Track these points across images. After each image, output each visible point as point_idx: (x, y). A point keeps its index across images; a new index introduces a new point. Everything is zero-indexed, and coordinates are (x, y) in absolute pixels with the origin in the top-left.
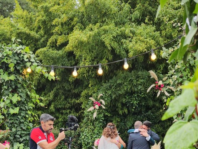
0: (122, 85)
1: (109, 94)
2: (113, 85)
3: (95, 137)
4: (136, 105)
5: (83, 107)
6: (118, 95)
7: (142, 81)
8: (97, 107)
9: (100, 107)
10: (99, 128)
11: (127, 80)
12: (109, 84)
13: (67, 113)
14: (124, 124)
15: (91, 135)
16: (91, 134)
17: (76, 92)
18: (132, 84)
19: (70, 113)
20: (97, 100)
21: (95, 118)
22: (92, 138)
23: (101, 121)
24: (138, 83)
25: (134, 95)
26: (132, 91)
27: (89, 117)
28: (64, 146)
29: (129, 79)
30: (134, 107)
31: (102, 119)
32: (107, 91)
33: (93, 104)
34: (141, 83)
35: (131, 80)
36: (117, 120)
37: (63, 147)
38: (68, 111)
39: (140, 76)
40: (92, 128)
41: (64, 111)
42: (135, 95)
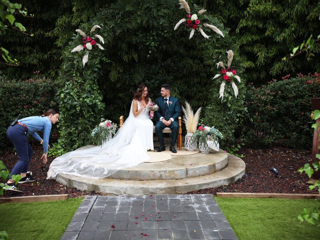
0: (133, 14)
1: (111, 27)
2: (118, 14)
3: (85, 96)
4: (153, 48)
5: (59, 43)
6: (126, 30)
7: (166, 11)
8: (89, 46)
9: (95, 47)
10: (91, 82)
11: (142, 7)
12: (111, 11)
13: (24, 52)
14: (129, 78)
15: (78, 94)
16: (78, 92)
17: (45, 18)
18: (150, 15)
19: (31, 52)
20: (89, 35)
21: (86, 64)
22: (78, 99)
23: (96, 69)
24: (160, 14)
25: (151, 32)
26: (148, 26)
27: (75, 62)
28: (23, 110)
29: (145, 7)
30: (150, 52)
31: (97, 68)
32: (107, 22)
33: (82, 41)
34: (164, 15)
35: (148, 7)
36: (119, 70)
37: (21, 112)
38: (27, 49)
39: (163, 4)
40: (80, 81)
41: (18, 49)
42: (153, 32)
